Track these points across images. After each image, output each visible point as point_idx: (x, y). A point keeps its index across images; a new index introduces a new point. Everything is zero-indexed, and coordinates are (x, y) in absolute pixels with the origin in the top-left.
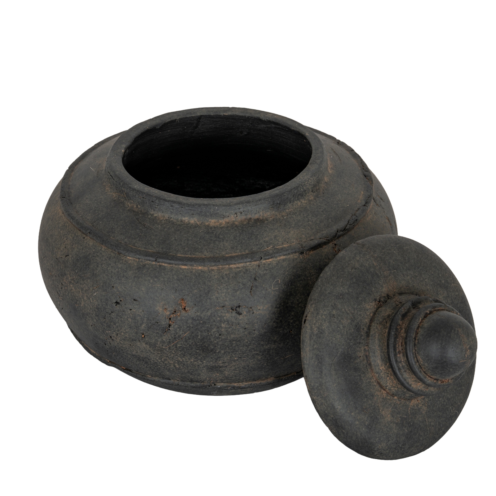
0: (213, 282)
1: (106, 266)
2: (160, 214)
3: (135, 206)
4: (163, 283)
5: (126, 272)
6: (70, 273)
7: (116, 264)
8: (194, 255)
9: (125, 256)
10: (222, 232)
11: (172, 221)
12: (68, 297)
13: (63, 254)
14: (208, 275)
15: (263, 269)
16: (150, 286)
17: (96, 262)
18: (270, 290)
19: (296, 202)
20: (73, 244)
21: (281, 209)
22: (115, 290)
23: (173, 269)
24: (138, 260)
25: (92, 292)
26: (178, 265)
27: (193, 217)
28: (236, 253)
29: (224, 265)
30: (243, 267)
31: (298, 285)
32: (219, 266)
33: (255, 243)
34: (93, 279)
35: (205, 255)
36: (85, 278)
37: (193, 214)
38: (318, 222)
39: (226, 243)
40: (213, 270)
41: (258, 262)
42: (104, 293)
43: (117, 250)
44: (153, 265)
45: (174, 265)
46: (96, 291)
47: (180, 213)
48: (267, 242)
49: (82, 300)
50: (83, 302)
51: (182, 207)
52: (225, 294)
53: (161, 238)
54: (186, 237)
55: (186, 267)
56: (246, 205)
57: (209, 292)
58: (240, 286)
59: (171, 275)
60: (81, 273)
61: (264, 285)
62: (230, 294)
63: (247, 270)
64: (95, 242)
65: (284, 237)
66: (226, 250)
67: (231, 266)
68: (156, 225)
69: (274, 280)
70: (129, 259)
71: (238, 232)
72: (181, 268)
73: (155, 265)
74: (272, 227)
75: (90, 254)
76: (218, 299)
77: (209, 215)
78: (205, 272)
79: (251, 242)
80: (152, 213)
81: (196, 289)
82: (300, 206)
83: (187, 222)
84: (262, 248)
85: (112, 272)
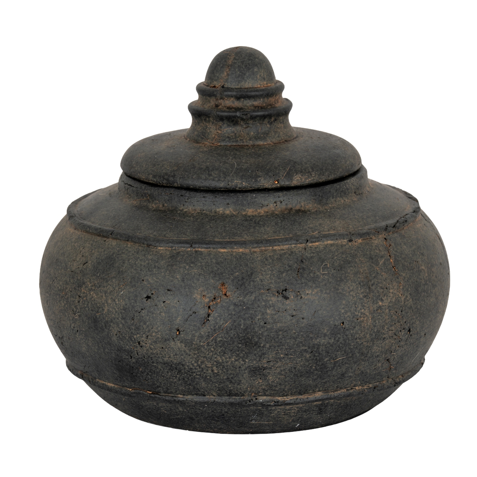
0: (256, 264)
1: (134, 261)
2: (190, 208)
3: (161, 206)
4: (201, 268)
5: (157, 262)
6: (90, 280)
7: (145, 257)
8: (233, 239)
9: (155, 247)
10: (262, 220)
11: (205, 213)
12: (87, 309)
13: (81, 263)
14: (251, 257)
15: (310, 252)
16: (185, 272)
17: (122, 259)
18: (318, 273)
19: (338, 198)
20: (92, 250)
21: (323, 202)
22: (146, 283)
23: (211, 254)
24: (170, 249)
25: (118, 292)
26: (217, 248)
27: (228, 207)
28: (279, 236)
29: (267, 247)
30: (288, 249)
31: (349, 271)
32: (261, 248)
33: (298, 229)
34: (119, 278)
35: (246, 239)
36: (109, 279)
37: (228, 204)
38: (365, 217)
39: (267, 228)
40: (255, 252)
41: (304, 244)
42: (132, 290)
43: (146, 242)
44: (188, 252)
45: (212, 249)
46: (123, 290)
47: (214, 204)
48: (312, 228)
49: (106, 305)
50: (106, 307)
51: (216, 197)
52: (269, 275)
53: (195, 227)
54: (222, 225)
55: (225, 250)
56: (286, 193)
57: (252, 274)
58: (285, 268)
59: (209, 259)
60: (104, 275)
61: (311, 268)
62: (276, 275)
63: (292, 252)
64: (119, 241)
65: (329, 225)
66: (267, 234)
67: (275, 248)
68: (187, 218)
69: (323, 264)
70: (160, 249)
71: (279, 219)
72: (219, 252)
73: (190, 251)
74: (316, 217)
75: (114, 253)
76: (262, 282)
77: (246, 204)
78: (247, 254)
79: (294, 228)
80: (181, 208)
81: (238, 271)
82: (343, 203)
83: (221, 213)
84: (306, 233)
85: (141, 265)
